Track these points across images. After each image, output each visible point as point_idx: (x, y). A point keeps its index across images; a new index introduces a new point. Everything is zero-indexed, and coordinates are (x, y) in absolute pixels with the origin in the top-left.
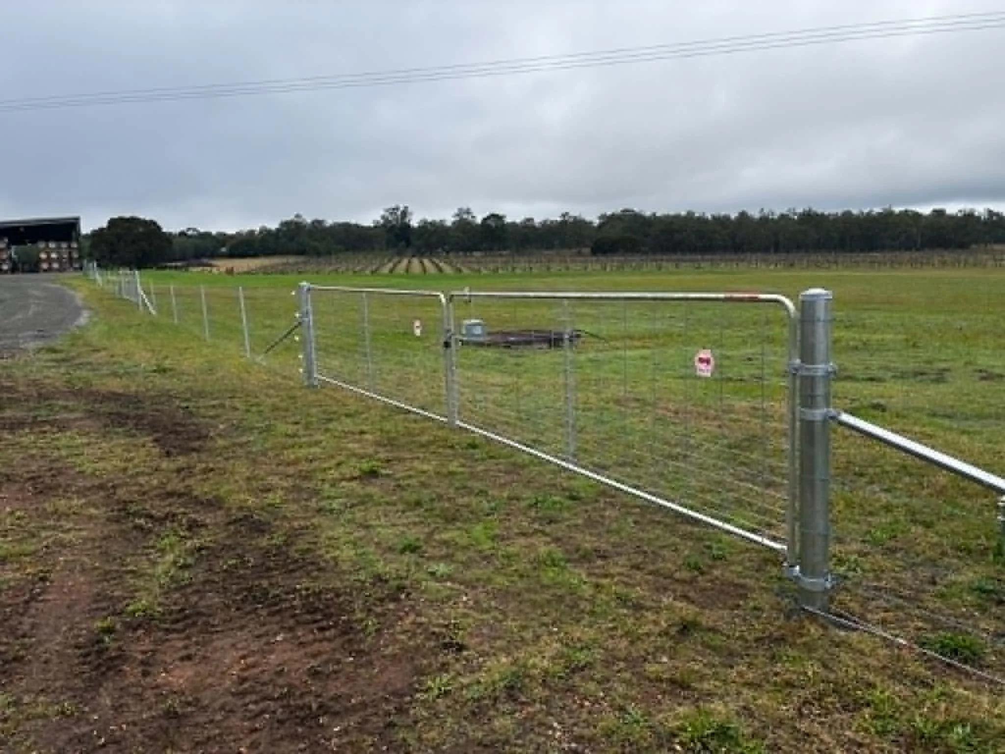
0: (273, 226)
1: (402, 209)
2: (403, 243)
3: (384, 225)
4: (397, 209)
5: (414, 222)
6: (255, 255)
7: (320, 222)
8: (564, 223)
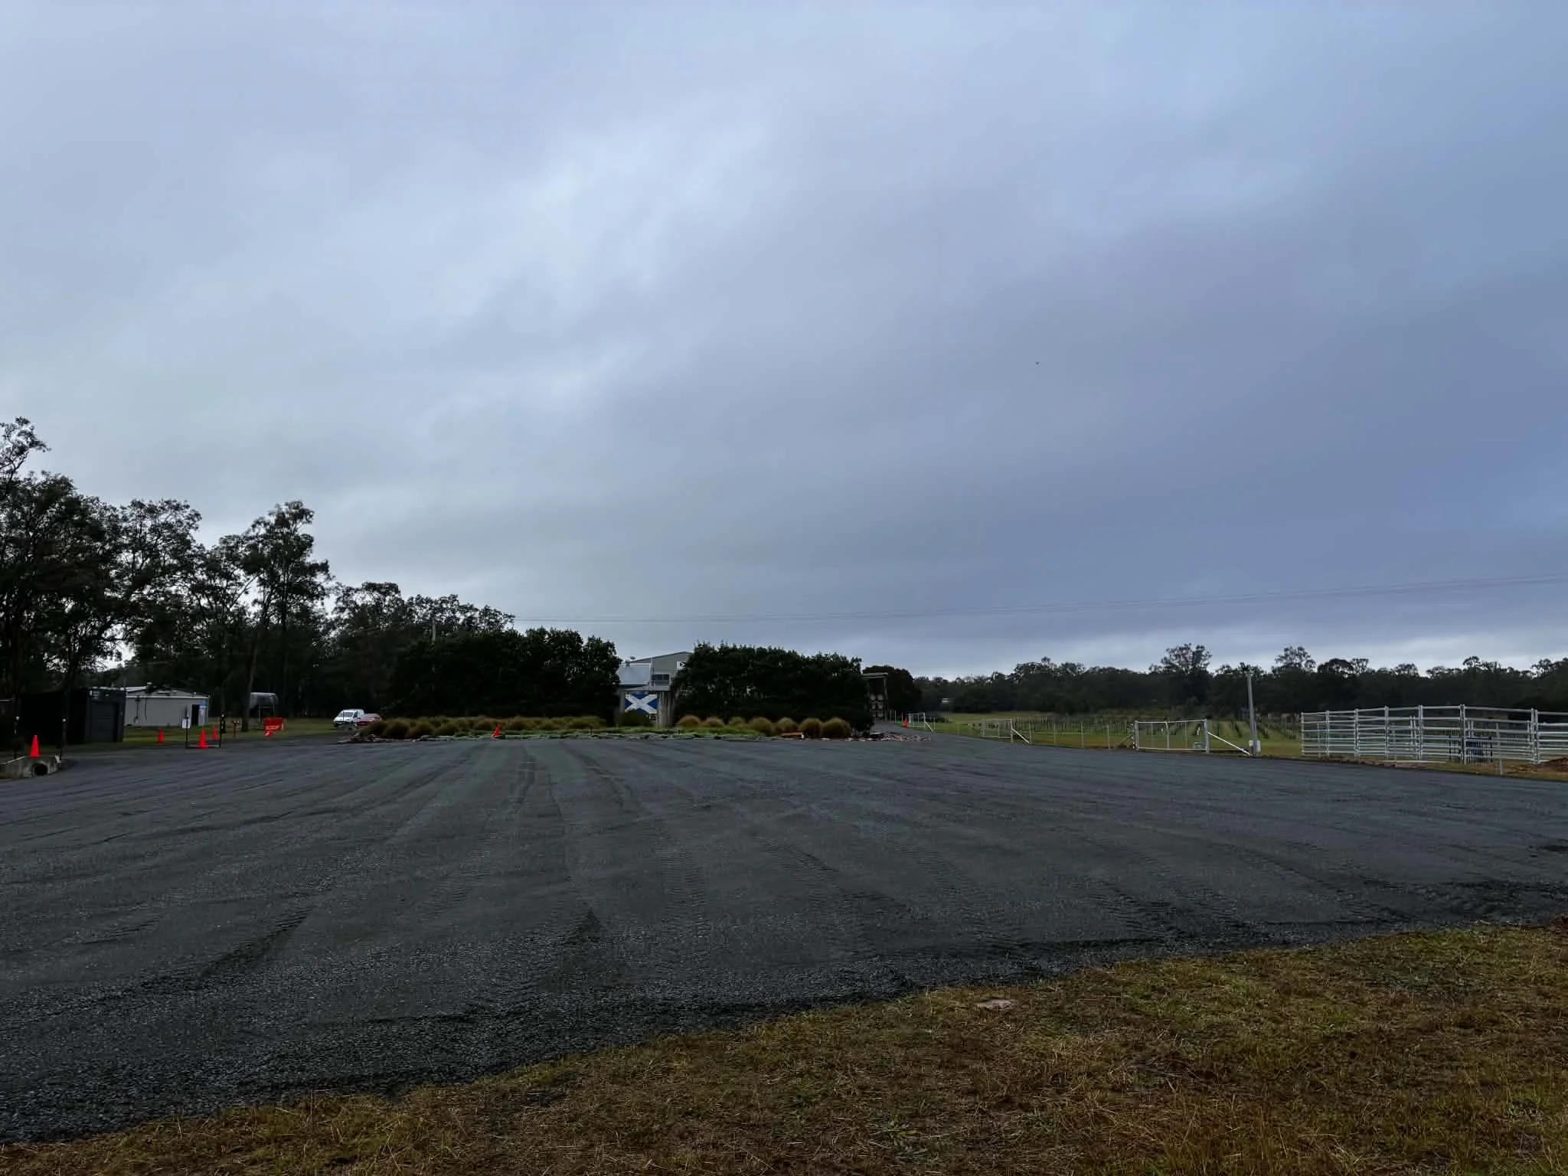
0: (1008, 671)
1: (1193, 649)
2: (1194, 699)
3: (1164, 673)
4: (1187, 648)
5: (1213, 668)
6: (986, 711)
7: (1073, 667)
8: (1472, 673)
